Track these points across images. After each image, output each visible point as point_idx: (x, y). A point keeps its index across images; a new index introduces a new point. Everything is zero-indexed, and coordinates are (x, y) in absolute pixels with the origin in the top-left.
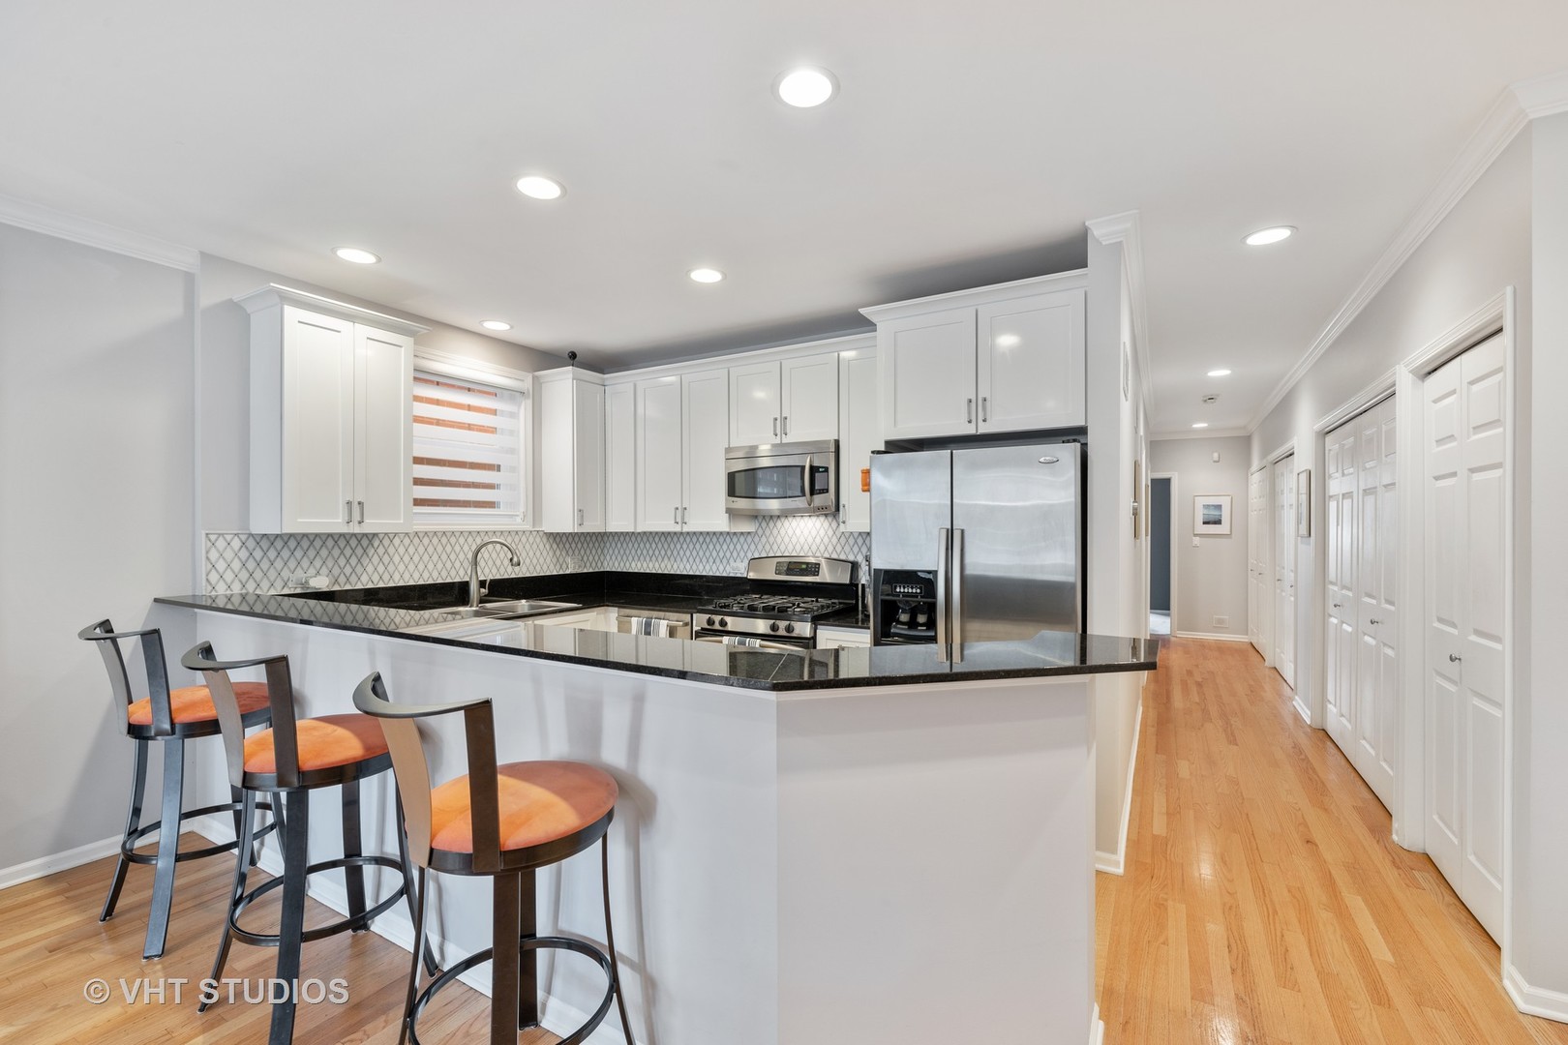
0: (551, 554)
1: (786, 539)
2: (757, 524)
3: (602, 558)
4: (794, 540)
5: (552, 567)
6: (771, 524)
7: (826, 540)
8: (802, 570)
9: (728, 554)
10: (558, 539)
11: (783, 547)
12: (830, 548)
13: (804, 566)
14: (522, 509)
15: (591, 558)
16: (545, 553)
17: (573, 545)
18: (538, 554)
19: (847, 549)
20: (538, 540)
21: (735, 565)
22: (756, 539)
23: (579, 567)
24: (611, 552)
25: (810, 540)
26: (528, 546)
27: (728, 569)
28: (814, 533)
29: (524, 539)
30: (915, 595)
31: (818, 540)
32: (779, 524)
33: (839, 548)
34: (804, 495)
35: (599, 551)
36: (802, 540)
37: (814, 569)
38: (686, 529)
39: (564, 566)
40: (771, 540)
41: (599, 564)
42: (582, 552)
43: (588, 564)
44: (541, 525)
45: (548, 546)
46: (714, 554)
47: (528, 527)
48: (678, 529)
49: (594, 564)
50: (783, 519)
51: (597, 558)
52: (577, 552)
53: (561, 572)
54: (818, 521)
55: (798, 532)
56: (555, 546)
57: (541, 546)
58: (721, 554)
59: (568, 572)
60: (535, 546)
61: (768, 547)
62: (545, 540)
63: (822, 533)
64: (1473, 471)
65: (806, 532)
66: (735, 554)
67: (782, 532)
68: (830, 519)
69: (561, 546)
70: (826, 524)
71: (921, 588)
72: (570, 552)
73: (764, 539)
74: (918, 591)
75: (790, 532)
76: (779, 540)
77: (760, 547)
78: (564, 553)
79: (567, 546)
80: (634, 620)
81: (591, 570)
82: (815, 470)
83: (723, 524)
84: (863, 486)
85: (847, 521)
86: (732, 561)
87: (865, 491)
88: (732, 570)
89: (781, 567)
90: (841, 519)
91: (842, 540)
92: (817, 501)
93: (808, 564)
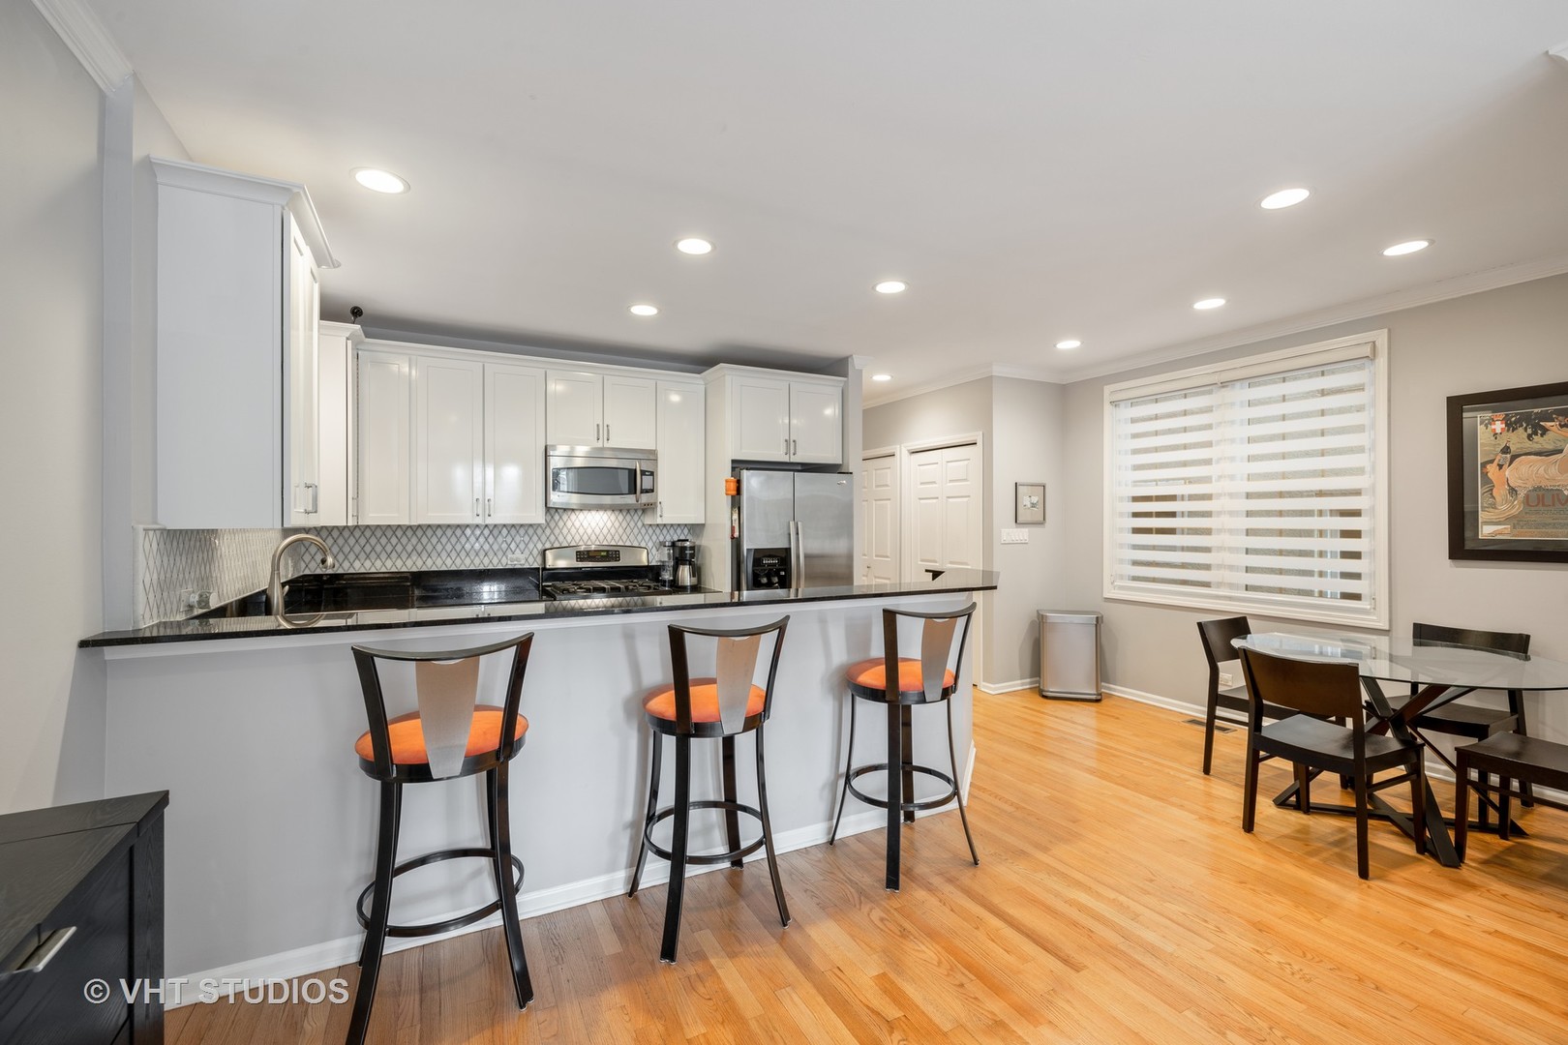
1: (573, 531)
2: (552, 516)
4: (581, 531)
7: (613, 531)
8: (603, 557)
9: (504, 546)
11: (569, 538)
12: (617, 537)
13: (605, 554)
19: (632, 537)
22: (548, 530)
25: (597, 531)
27: (504, 561)
28: (601, 525)
30: (774, 565)
31: (605, 531)
33: (624, 537)
34: (635, 493)
36: (589, 531)
37: (612, 554)
38: (489, 521)
40: (557, 531)
46: (486, 546)
48: (478, 521)
55: (585, 524)
58: (495, 547)
61: (552, 538)
63: (609, 524)
64: (948, 497)
65: (593, 525)
66: (513, 546)
67: (569, 524)
68: (617, 513)
70: (613, 517)
74: (777, 562)
75: (577, 524)
76: (565, 531)
82: (643, 473)
83: (538, 517)
84: (726, 490)
85: (664, 515)
86: (509, 553)
87: (727, 494)
88: (509, 563)
89: (582, 556)
90: (659, 514)
91: (628, 530)
92: (645, 498)
93: (608, 551)
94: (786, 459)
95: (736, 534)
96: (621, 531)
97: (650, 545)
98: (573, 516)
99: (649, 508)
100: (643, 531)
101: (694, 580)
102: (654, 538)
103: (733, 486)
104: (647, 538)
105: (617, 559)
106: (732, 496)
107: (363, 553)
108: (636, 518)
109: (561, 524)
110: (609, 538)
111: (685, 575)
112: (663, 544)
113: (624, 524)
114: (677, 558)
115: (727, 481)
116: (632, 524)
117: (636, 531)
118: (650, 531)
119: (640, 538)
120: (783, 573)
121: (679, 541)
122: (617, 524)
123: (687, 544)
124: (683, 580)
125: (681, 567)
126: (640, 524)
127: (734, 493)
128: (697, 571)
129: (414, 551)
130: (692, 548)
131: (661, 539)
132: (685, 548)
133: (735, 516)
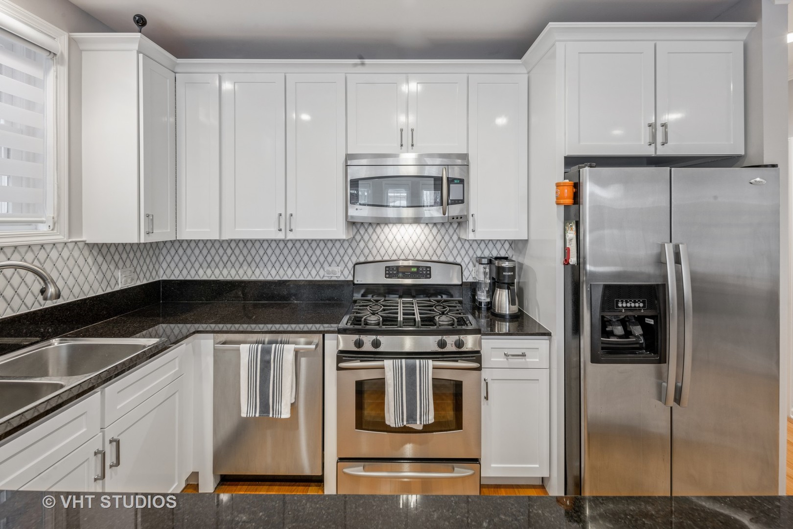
0: (94, 270)
1: (386, 244)
2: (355, 230)
3: (157, 266)
4: (394, 244)
5: (96, 285)
6: (370, 230)
7: (427, 244)
8: (413, 273)
9: (322, 259)
10: (104, 250)
11: (382, 251)
12: (431, 252)
13: (415, 270)
14: (50, 213)
15: (145, 268)
16: (86, 270)
17: (124, 256)
18: (76, 271)
19: (447, 251)
20: (76, 253)
21: (330, 269)
22: (354, 244)
23: (132, 280)
24: (169, 258)
25: (411, 245)
26: (60, 264)
27: (322, 273)
28: (415, 238)
29: (54, 254)
30: (637, 308)
31: (419, 245)
32: (378, 230)
33: (439, 252)
34: (441, 204)
35: (154, 259)
36: (403, 245)
37: (425, 272)
38: (291, 236)
39: (113, 282)
40: (370, 244)
41: (154, 273)
42: (135, 262)
43: (142, 276)
44: (80, 233)
45: (90, 260)
46: (306, 259)
47: (61, 238)
48: (281, 236)
49: (148, 275)
50: (382, 226)
51: (151, 267)
52: (128, 263)
53: (109, 290)
54: (419, 227)
55: (399, 238)
56: (100, 259)
57: (81, 261)
58: (314, 259)
59: (118, 288)
60: (71, 262)
61: (366, 251)
62: (86, 252)
63: (423, 238)
65: (407, 238)
66: (330, 259)
67: (382, 237)
69: (109, 258)
71: (643, 302)
72: (121, 264)
73: (362, 244)
74: (641, 305)
75: (390, 237)
76: (378, 244)
77: (358, 251)
78: (112, 267)
79: (117, 257)
80: (244, 348)
81: (145, 282)
82: (450, 181)
83: (339, 231)
84: (557, 198)
85: (478, 230)
86: (326, 265)
87: (558, 204)
88: (326, 275)
89: (392, 271)
90: (471, 227)
91: (443, 244)
92: (455, 210)
93: (418, 267)
94: (650, 152)
95: (573, 260)
96: (435, 244)
97: (467, 259)
98: (386, 229)
99: (461, 221)
100: (459, 245)
101: (515, 309)
102: (471, 252)
103: (568, 192)
104: (463, 252)
105: (428, 275)
106: (567, 207)
107: (205, 262)
108: (451, 231)
109: (374, 237)
110: (423, 251)
111: (503, 300)
112: (479, 260)
113: (439, 238)
114: (493, 279)
115: (558, 185)
116: (447, 238)
117: (451, 245)
118: (467, 245)
119: (455, 252)
120: (652, 322)
121: (496, 258)
122: (431, 238)
123: (506, 264)
124: (500, 307)
125: (498, 291)
126: (455, 238)
127: (569, 201)
128: (518, 297)
129: (245, 262)
130: (512, 269)
131: (479, 254)
132: (504, 269)
133: (571, 234)
